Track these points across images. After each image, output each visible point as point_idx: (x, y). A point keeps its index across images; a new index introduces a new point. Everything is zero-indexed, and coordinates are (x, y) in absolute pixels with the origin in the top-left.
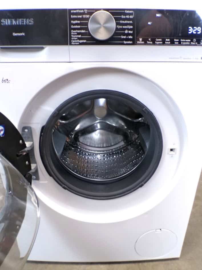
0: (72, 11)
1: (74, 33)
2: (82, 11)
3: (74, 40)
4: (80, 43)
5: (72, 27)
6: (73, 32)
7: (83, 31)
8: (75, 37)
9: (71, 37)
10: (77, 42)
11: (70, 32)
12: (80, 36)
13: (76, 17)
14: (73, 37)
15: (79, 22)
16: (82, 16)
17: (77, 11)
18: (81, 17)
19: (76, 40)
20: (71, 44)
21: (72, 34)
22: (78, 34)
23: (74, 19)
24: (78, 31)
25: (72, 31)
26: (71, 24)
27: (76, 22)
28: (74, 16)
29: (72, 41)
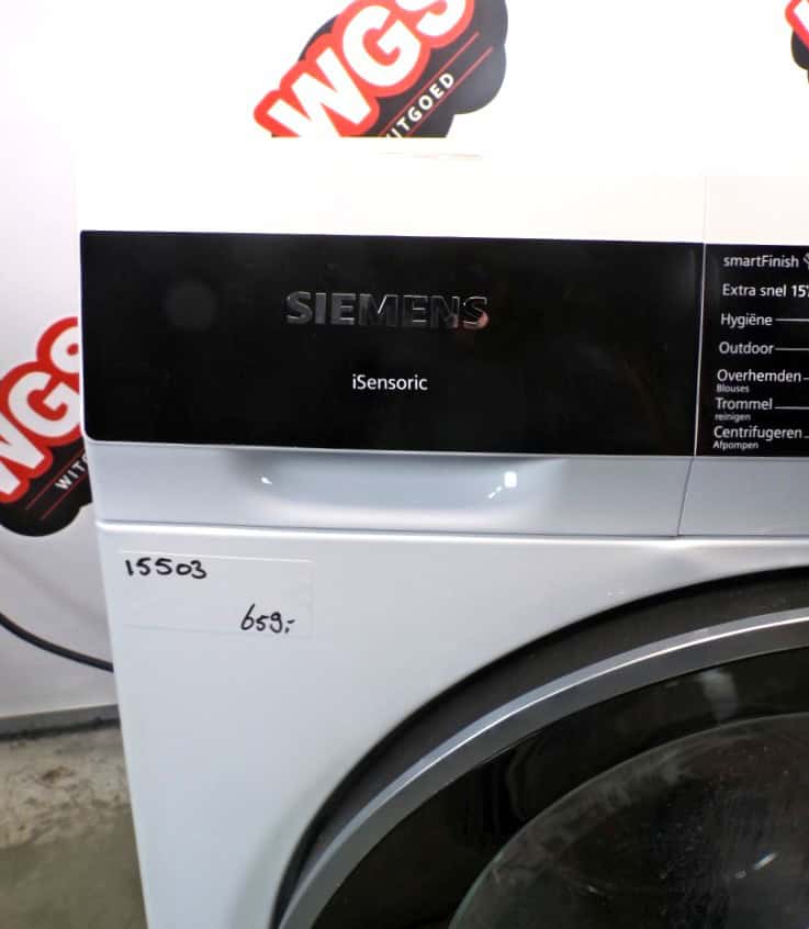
0: (729, 262)
1: (735, 383)
2: (793, 262)
3: (729, 424)
4: (762, 442)
5: (726, 348)
6: (728, 383)
7: (786, 377)
8: (738, 411)
9: (709, 410)
10: (747, 440)
11: (710, 382)
12: (766, 405)
13: (753, 292)
14: (721, 412)
15: (767, 321)
16: (790, 291)
17: (762, 260)
18: (780, 291)
19: (744, 424)
20: (707, 449)
21: (720, 388)
22: (759, 391)
23: (741, 306)
24: (759, 377)
25: (723, 374)
26: (717, 332)
27: (752, 320)
28: (741, 290)
29: (720, 432)
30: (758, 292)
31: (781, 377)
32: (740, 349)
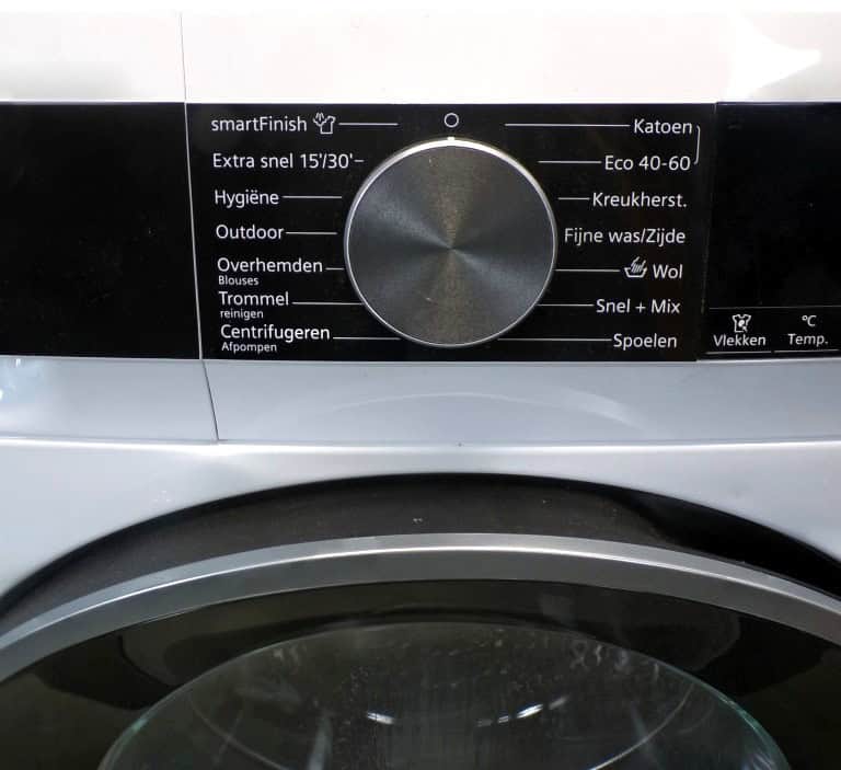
0: (217, 126)
1: (239, 274)
2: (299, 124)
3: (239, 323)
4: (281, 343)
5: (224, 232)
6: (230, 273)
7: (304, 266)
8: (248, 307)
9: (212, 305)
10: (263, 341)
11: (209, 274)
12: (280, 300)
13: (251, 163)
14: (227, 307)
15: (273, 199)
16: (298, 161)
17: (260, 123)
18: (284, 162)
19: (257, 323)
20: (215, 351)
21: (222, 280)
22: (270, 283)
23: (238, 180)
24: (270, 266)
25: (224, 263)
26: (212, 214)
27: (254, 198)
28: (237, 161)
29: (228, 331)
30: (258, 163)
31: (297, 267)
32: (242, 233)
